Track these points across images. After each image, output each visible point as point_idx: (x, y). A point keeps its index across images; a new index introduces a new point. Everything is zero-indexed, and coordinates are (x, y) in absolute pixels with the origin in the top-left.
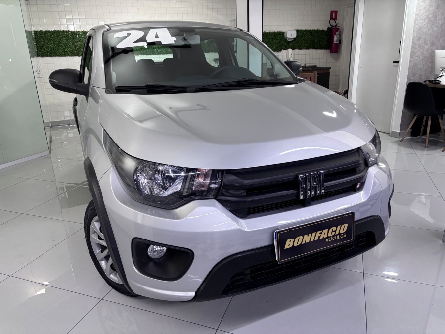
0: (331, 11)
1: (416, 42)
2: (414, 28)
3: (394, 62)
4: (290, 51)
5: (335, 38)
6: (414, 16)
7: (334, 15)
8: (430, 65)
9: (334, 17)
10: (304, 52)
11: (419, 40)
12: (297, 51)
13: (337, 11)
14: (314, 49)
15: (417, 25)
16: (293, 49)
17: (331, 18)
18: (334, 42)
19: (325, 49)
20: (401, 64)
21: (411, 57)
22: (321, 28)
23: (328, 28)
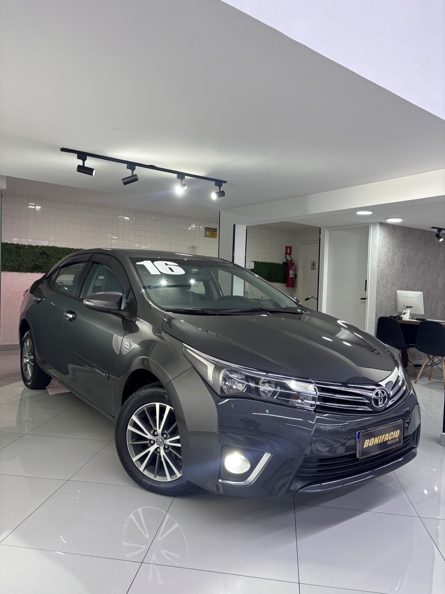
0: (286, 247)
7: (289, 250)
8: (393, 303)
9: (288, 252)
13: (291, 247)
17: (286, 253)
18: (291, 276)
19: (281, 282)
22: (277, 262)
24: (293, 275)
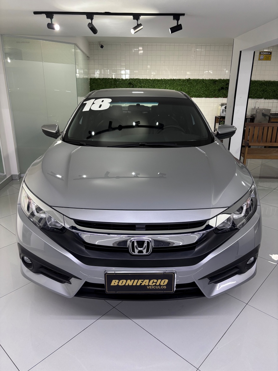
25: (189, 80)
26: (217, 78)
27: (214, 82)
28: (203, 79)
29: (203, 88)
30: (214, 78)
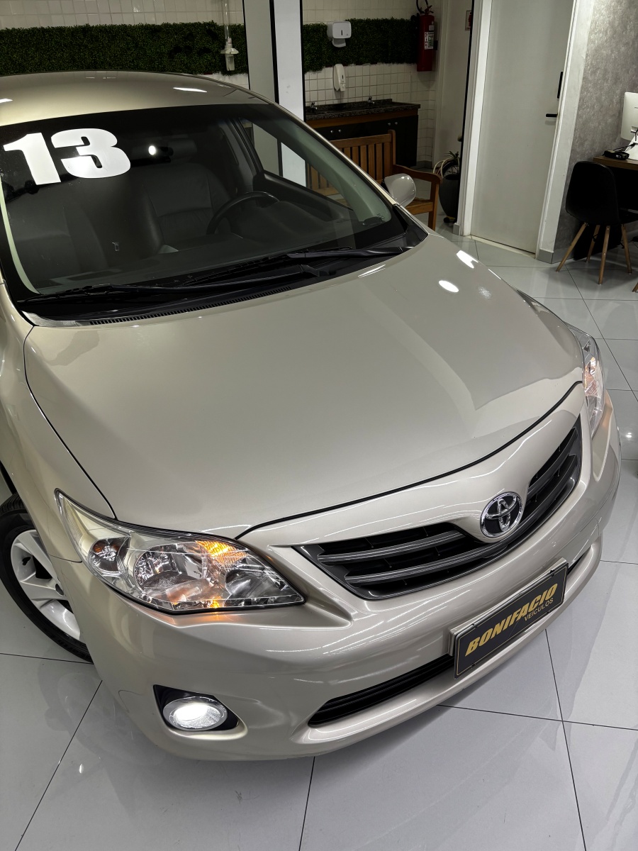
1: (590, 78)
2: (588, 50)
3: (548, 115)
4: (339, 67)
5: (427, 37)
6: (589, 23)
10: (366, 69)
11: (594, 73)
12: (353, 68)
14: (386, 62)
15: (593, 42)
16: (345, 64)
18: (426, 48)
20: (561, 120)
21: (580, 107)
23: (413, 17)
24: (430, 45)
25: (86, 30)
26: (159, 22)
27: (152, 31)
28: (125, 26)
29: (129, 53)
30: (151, 23)
